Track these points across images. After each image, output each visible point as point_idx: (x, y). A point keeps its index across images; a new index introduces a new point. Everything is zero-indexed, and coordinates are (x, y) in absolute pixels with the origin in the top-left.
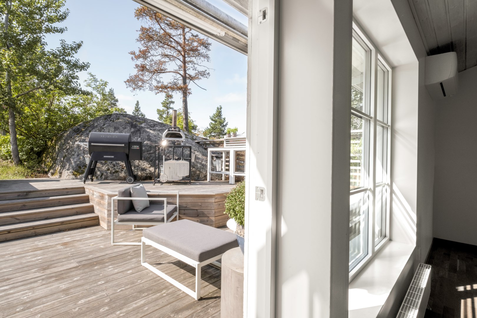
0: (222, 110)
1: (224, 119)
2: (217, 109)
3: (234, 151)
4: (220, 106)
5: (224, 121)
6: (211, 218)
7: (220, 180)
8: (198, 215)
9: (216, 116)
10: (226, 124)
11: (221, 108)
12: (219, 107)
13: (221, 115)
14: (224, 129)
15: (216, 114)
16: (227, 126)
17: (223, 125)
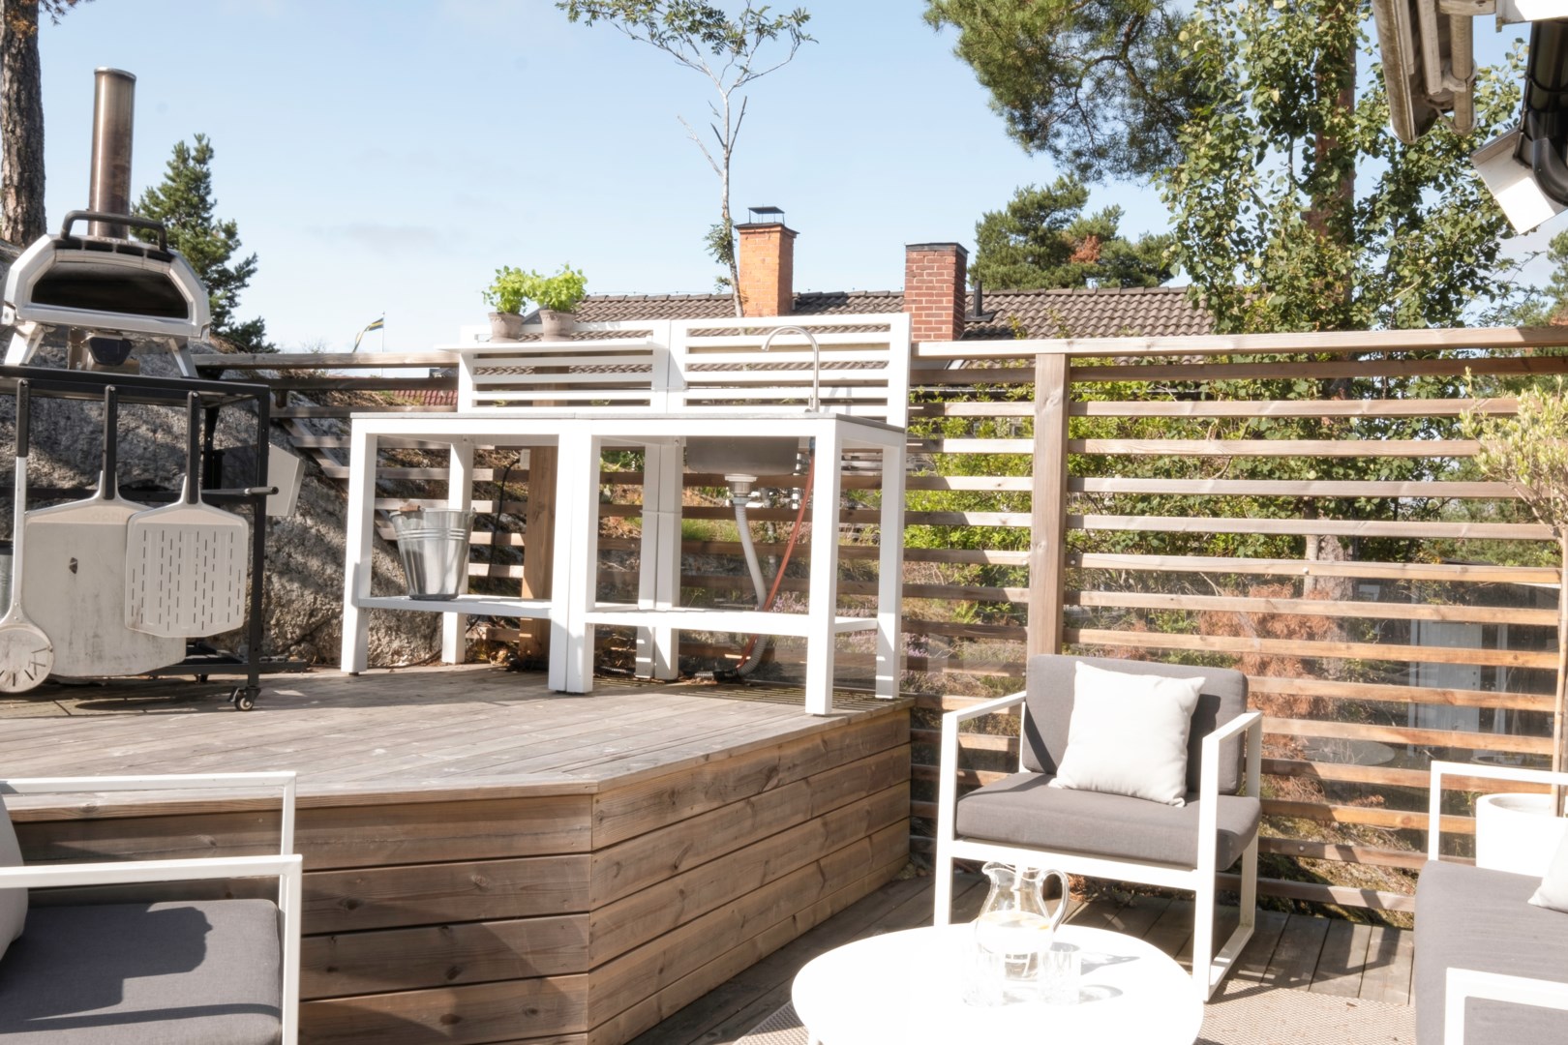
0: (212, 165)
1: (230, 232)
2: (172, 157)
3: (595, 438)
4: (200, 139)
5: (229, 248)
6: (563, 989)
7: (425, 663)
8: (453, 972)
9: (169, 203)
10: (239, 269)
11: (205, 154)
12: (192, 145)
13: (203, 200)
14: (223, 302)
15: (164, 189)
16: (247, 280)
17: (224, 273)
